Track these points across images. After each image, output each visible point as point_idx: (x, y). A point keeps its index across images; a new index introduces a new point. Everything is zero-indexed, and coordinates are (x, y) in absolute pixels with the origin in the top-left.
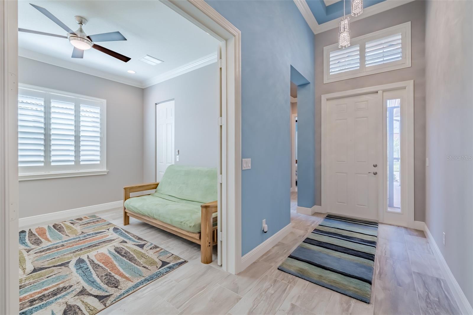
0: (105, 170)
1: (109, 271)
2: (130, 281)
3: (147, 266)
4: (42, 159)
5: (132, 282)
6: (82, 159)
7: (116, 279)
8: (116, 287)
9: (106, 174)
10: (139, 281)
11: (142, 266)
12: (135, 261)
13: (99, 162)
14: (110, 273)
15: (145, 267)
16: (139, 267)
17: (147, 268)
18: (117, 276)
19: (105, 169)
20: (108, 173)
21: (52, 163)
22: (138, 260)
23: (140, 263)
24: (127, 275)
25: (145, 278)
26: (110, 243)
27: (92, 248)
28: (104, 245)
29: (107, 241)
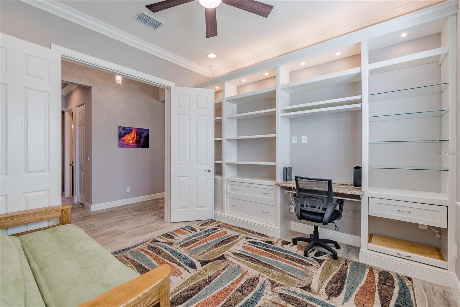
1: (159, 256)
2: (140, 249)
3: (125, 259)
5: (139, 248)
7: (151, 250)
8: (149, 246)
10: (133, 249)
11: (130, 259)
12: (136, 264)
14: (157, 254)
15: (127, 258)
16: (133, 258)
17: (125, 257)
18: (151, 252)
22: (133, 266)
23: (131, 262)
24: (143, 252)
25: (129, 251)
26: (174, 296)
27: (195, 286)
28: (180, 291)
29: (182, 301)
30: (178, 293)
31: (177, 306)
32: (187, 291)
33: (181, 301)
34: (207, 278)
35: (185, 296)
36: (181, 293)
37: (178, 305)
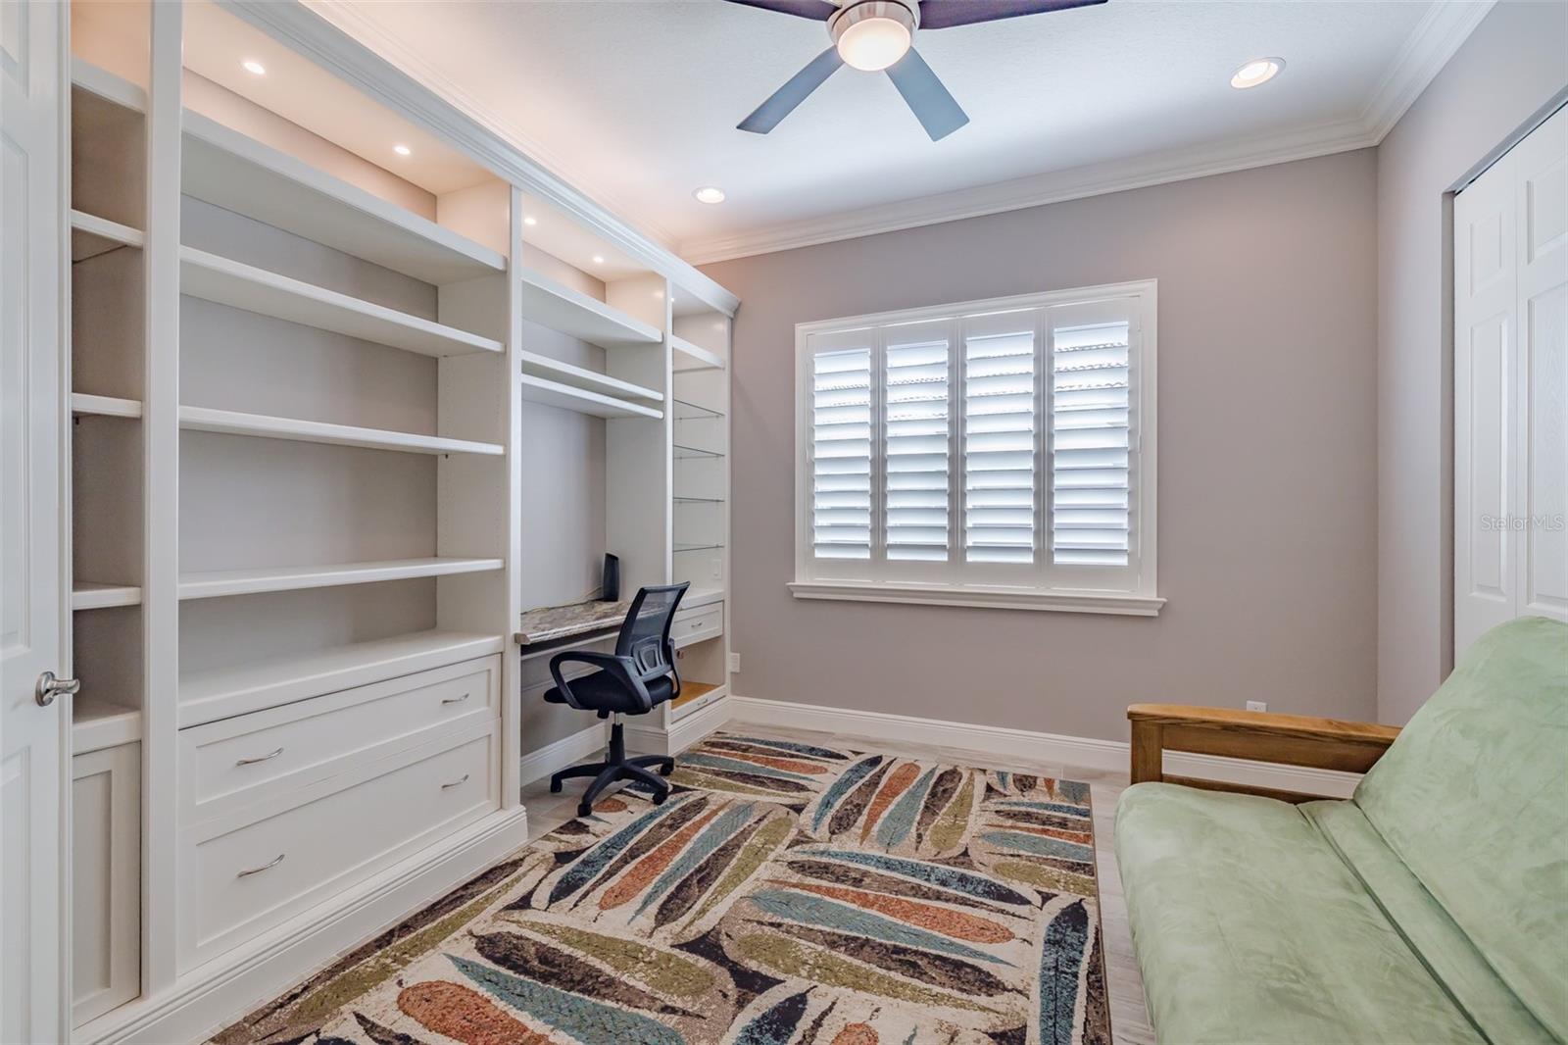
0: (1152, 596)
4: (943, 539)
6: (1058, 544)
9: (1155, 613)
13: (1123, 561)
19: (1151, 594)
20: (1164, 608)
21: (968, 554)
26: (965, 996)
27: (893, 965)
28: (936, 989)
29: (968, 970)
30: (947, 991)
31: (988, 973)
32: (926, 973)
33: (967, 973)
34: (843, 949)
35: (947, 971)
36: (943, 985)
37: (984, 972)
